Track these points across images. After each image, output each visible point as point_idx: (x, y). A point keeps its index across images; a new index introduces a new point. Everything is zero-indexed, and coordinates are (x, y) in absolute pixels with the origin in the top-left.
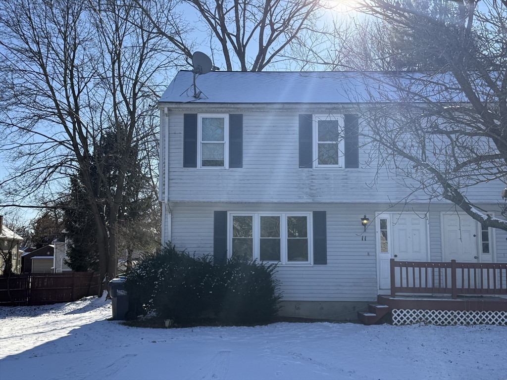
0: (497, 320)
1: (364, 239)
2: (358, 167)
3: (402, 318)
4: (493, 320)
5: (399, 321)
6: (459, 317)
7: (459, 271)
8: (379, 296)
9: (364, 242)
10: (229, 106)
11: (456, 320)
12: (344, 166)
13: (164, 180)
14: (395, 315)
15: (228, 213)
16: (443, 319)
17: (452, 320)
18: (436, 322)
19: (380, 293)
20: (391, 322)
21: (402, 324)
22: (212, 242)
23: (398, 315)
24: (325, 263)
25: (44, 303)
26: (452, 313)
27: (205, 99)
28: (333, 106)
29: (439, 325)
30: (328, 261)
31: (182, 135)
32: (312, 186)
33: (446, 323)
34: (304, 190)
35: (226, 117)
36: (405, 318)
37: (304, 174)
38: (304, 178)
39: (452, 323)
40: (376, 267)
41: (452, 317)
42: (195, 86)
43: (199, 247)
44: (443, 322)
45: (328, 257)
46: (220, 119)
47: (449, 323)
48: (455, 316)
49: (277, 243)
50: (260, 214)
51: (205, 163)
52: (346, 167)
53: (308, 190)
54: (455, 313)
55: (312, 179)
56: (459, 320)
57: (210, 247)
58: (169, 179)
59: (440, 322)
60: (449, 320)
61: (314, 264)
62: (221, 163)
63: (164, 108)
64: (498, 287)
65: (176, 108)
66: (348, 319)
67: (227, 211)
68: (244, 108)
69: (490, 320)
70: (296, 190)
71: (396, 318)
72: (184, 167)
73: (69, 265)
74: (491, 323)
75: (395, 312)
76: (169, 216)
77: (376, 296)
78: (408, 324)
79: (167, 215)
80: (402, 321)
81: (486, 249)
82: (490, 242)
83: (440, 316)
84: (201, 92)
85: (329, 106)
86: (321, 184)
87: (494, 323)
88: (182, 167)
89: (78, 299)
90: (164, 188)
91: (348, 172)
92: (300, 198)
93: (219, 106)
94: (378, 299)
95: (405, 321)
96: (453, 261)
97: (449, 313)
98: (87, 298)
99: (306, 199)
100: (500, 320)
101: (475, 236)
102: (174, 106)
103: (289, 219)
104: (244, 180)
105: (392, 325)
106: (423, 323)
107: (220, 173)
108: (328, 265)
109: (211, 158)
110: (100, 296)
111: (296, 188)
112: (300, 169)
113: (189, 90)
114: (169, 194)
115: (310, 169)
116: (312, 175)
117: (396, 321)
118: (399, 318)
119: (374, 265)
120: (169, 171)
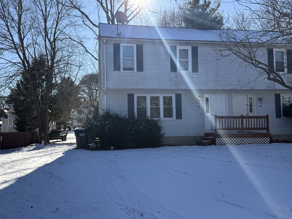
0: (260, 142)
1: (199, 106)
2: (198, 72)
3: (220, 142)
4: (259, 142)
5: (219, 144)
6: (244, 140)
7: (244, 120)
8: (206, 134)
9: (199, 108)
10: (137, 40)
11: (243, 142)
12: (191, 72)
13: (104, 77)
14: (217, 141)
15: (135, 95)
16: (238, 142)
17: (242, 142)
18: (235, 143)
19: (206, 132)
20: (215, 144)
21: (220, 145)
22: (127, 109)
23: (219, 141)
24: (181, 118)
25: (10, 148)
26: (242, 139)
27: (123, 36)
28: (188, 42)
29: (236, 144)
30: (182, 118)
31: (113, 54)
32: (177, 81)
33: (239, 143)
34: (173, 83)
35: (135, 46)
36: (221, 142)
37: (173, 75)
38: (173, 77)
39: (242, 143)
40: (204, 120)
41: (242, 141)
42: (118, 29)
43: (120, 112)
44: (238, 143)
45: (182, 116)
46: (131, 46)
47: (240, 143)
48: (243, 141)
49: (159, 109)
50: (150, 95)
51: (125, 69)
52: (192, 72)
53: (175, 83)
54: (243, 139)
55: (177, 78)
56: (244, 142)
57: (126, 112)
58: (107, 77)
59: (236, 143)
60: (240, 142)
61: (176, 119)
62: (132, 69)
63: (104, 40)
64: (258, 127)
65: (110, 40)
66: (192, 144)
67: (134, 94)
68: (144, 41)
69: (258, 142)
70: (169, 83)
71: (217, 142)
72: (114, 71)
73: (17, 129)
74: (258, 143)
75: (217, 139)
76: (105, 96)
77: (204, 133)
78: (223, 145)
79: (104, 96)
80: (220, 144)
81: (251, 111)
82: (253, 107)
83: (236, 141)
84: (121, 33)
85: (185, 42)
86: (181, 80)
87: (259, 143)
88: (113, 70)
89: (28, 145)
90: (104, 82)
91: (193, 74)
92: (171, 87)
93: (132, 40)
94: (205, 135)
95: (221, 144)
96: (242, 115)
97: (240, 139)
98: (33, 144)
99: (174, 88)
100: (262, 142)
101: (246, 105)
102: (109, 39)
103: (164, 98)
104: (144, 78)
105: (216, 145)
106: (230, 144)
107: (132, 74)
108: (182, 119)
109: (128, 67)
110: (41, 143)
111: (169, 82)
112: (171, 73)
113: (115, 31)
114: (107, 85)
115: (176, 73)
116: (177, 76)
117: (217, 144)
118: (219, 142)
119: (203, 119)
120: (106, 73)
